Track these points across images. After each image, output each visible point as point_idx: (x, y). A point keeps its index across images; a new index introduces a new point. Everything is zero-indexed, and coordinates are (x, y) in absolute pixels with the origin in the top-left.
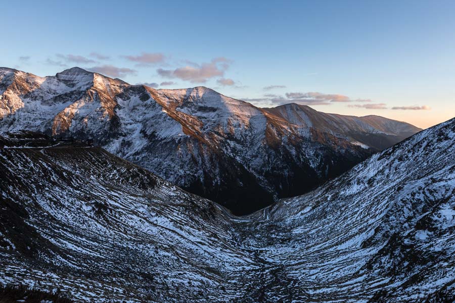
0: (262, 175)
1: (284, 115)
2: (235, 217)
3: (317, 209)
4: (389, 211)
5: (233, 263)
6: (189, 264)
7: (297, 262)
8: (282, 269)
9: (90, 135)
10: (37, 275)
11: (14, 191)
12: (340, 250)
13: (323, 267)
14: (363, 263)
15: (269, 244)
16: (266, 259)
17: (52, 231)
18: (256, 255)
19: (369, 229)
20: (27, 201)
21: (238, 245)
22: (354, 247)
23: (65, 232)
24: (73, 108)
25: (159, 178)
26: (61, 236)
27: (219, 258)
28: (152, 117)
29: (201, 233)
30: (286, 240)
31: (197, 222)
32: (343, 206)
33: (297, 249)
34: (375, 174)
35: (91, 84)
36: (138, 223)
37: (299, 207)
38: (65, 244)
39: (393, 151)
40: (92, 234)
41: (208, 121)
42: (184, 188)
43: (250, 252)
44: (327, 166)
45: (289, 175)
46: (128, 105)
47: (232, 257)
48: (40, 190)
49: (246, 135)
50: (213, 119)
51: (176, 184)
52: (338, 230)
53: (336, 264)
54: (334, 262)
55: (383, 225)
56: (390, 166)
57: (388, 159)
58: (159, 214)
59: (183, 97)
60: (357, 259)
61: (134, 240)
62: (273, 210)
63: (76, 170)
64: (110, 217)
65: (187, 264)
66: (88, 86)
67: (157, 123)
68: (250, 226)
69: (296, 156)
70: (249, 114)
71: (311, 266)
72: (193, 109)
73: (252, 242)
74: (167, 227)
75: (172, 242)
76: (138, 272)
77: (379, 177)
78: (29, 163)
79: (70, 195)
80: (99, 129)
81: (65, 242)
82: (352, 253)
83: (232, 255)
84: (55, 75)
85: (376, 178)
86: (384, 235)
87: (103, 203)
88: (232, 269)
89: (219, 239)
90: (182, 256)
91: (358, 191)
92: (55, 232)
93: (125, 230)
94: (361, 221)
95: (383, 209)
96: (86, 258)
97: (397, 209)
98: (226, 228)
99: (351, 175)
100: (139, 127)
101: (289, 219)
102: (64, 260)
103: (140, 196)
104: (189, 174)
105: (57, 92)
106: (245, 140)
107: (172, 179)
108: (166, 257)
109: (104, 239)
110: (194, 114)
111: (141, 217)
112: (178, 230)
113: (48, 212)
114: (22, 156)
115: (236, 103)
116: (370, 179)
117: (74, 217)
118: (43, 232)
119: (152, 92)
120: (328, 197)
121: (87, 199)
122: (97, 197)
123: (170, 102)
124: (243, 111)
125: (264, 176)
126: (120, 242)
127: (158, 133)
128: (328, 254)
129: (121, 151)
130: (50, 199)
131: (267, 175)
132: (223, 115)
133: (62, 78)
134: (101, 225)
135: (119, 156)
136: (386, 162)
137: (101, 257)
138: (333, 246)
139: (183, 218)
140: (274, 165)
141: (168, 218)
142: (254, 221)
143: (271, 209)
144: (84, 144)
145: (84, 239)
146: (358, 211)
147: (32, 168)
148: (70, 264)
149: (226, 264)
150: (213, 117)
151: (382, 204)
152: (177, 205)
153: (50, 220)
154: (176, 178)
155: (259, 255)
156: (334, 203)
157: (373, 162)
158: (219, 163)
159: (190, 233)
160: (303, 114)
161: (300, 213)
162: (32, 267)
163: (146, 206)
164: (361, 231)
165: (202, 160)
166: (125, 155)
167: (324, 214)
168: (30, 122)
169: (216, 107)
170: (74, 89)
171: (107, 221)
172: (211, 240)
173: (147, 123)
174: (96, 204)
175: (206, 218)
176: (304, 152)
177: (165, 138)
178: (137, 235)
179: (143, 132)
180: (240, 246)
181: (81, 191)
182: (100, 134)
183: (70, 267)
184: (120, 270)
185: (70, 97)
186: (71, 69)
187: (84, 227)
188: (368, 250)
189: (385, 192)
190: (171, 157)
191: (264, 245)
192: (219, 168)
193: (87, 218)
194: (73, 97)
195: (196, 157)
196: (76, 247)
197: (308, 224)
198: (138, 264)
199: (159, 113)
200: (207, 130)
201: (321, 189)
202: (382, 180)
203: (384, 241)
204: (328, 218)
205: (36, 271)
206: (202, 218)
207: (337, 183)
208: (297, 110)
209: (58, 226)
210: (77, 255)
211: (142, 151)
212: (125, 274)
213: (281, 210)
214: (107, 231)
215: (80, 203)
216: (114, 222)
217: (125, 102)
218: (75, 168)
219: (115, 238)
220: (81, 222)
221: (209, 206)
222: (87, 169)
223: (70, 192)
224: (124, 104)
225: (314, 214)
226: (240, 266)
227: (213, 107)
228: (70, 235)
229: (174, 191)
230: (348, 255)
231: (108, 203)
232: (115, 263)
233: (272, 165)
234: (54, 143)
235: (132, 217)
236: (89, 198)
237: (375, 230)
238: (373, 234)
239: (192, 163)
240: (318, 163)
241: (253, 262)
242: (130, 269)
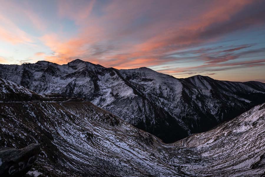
0: (180, 119)
1: (193, 82)
2: (165, 144)
3: (217, 141)
5: (165, 173)
6: (139, 172)
9: (84, 95)
10: (58, 173)
11: (47, 125)
12: (236, 169)
15: (187, 163)
16: (185, 172)
17: (65, 148)
18: (179, 168)
19: (256, 156)
20: (53, 131)
21: (167, 161)
22: (246, 168)
23: (71, 149)
24: (76, 81)
25: (121, 119)
26: (69, 151)
27: (156, 169)
28: (117, 85)
29: (145, 153)
30: (198, 160)
31: (142, 146)
32: (236, 140)
33: (206, 167)
34: (257, 119)
35: (85, 68)
36: (109, 145)
37: (205, 140)
38: (71, 156)
40: (85, 151)
41: (148, 87)
42: (134, 126)
43: (175, 166)
44: (222, 114)
45: (197, 119)
46: (104, 78)
47: (164, 169)
48: (59, 125)
49: (170, 95)
50: (151, 86)
51: (130, 123)
52: (233, 156)
58: (121, 140)
59: (133, 73)
61: (108, 155)
62: (188, 141)
64: (95, 142)
65: (137, 172)
66: (83, 69)
67: (119, 88)
68: (174, 150)
69: (201, 108)
70: (172, 82)
72: (139, 80)
73: (176, 160)
74: (125, 149)
75: (128, 157)
76: (110, 175)
77: (260, 121)
78: (54, 110)
79: (74, 128)
80: (89, 92)
81: (71, 154)
82: (244, 171)
83: (164, 168)
84: (67, 64)
85: (258, 122)
87: (91, 133)
89: (156, 157)
90: (135, 167)
91: (245, 130)
92: (66, 149)
93: (102, 150)
94: (250, 150)
96: (82, 164)
98: (160, 151)
99: (240, 120)
100: (110, 90)
101: (199, 147)
102: (71, 165)
103: (110, 130)
104: (137, 118)
105: (68, 72)
106: (170, 98)
107: (127, 120)
109: (91, 154)
110: (139, 83)
111: (111, 142)
112: (132, 151)
113: (63, 137)
114: (51, 106)
115: (164, 76)
116: (254, 123)
117: (76, 140)
118: (60, 148)
120: (224, 133)
122: (88, 130)
123: (126, 76)
124: (168, 81)
126: (100, 156)
127: (120, 94)
128: (227, 172)
129: (99, 104)
130: (64, 130)
131: (183, 119)
132: (156, 83)
133: (71, 65)
134: (90, 146)
135: (99, 107)
137: (90, 164)
138: (230, 166)
139: (134, 144)
140: (188, 112)
141: (126, 143)
142: (176, 147)
143: (187, 140)
144: (81, 100)
145: (81, 154)
146: (247, 143)
147: (56, 113)
148: (74, 168)
149: (161, 174)
150: (150, 84)
152: (131, 136)
153: (64, 142)
154: (130, 120)
155: (181, 169)
156: (229, 137)
157: (255, 111)
158: (155, 111)
159: (138, 153)
160: (205, 81)
161: (206, 143)
162: (55, 168)
163: (114, 135)
164: (250, 157)
165: (145, 109)
166: (102, 106)
167: (223, 145)
168: (55, 88)
169: (152, 78)
170: (76, 71)
171: (93, 143)
172: (151, 158)
173: (114, 88)
174: (87, 133)
175: (147, 144)
176: (207, 104)
177: (123, 97)
178: (109, 152)
179: (111, 93)
180: (168, 162)
181: (80, 126)
182: (89, 94)
183: (74, 169)
184: (100, 173)
185: (74, 75)
186: (75, 60)
187: (81, 146)
188: (256, 170)
190: (127, 107)
191: (184, 163)
192: (155, 114)
193: (82, 142)
194: (76, 75)
195: (141, 107)
196: (77, 158)
197: (212, 151)
198: (110, 170)
199: (120, 83)
200: (147, 92)
201: (220, 128)
202: (263, 123)
204: (226, 147)
205: (57, 170)
206: (146, 144)
207: (231, 125)
209: (68, 145)
210: (77, 162)
211: (111, 104)
212: (103, 176)
213: (194, 141)
214: (93, 149)
215: (79, 133)
216: (97, 144)
217: (102, 77)
218: (77, 113)
219: (97, 154)
220: (80, 144)
221: (149, 137)
222: (83, 114)
223: (74, 126)
224: (101, 78)
225: (215, 144)
226: (169, 175)
227: (150, 78)
228: (74, 151)
229: (129, 127)
230: (242, 173)
231: (93, 133)
232: (97, 169)
233: (186, 112)
234: (67, 99)
235: (106, 141)
236: (84, 130)
237: (260, 157)
238: (259, 160)
239: (138, 111)
240: (216, 112)
241: (177, 173)
242: (105, 173)
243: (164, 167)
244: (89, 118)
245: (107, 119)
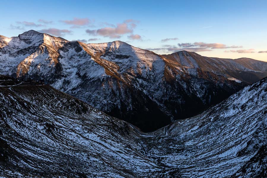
0: (162, 103)
1: (178, 60)
2: (143, 133)
3: (203, 127)
4: (258, 129)
5: (142, 167)
7: (189, 166)
8: (177, 171)
9: (42, 76)
10: (8, 174)
12: (221, 158)
13: (209, 170)
14: (238, 167)
15: (168, 153)
16: (166, 164)
17: (17, 143)
18: (159, 160)
19: (243, 142)
21: (146, 153)
22: (232, 156)
23: (26, 144)
24: (30, 58)
25: (90, 106)
26: (24, 147)
27: (132, 162)
28: (84, 64)
29: (119, 144)
30: (180, 150)
31: (116, 137)
32: (223, 125)
33: (189, 157)
34: (246, 101)
35: (42, 41)
36: (75, 138)
37: (190, 126)
38: (26, 152)
39: (260, 84)
40: (44, 146)
41: (123, 65)
42: (107, 113)
43: (154, 158)
44: (210, 96)
45: (181, 102)
46: (67, 55)
47: (142, 162)
48: (9, 115)
49: (150, 75)
50: (126, 64)
51: (101, 110)
52: (219, 143)
53: (218, 168)
54: (216, 167)
55: (253, 139)
56: (258, 95)
57: (257, 90)
58: (90, 131)
59: (105, 49)
60: (234, 165)
61: (73, 150)
63: (33, 101)
64: (56, 134)
65: (110, 167)
66: (40, 43)
67: (87, 67)
68: (154, 140)
69: (187, 89)
70: (152, 60)
71: (199, 169)
72: (112, 57)
73: (156, 151)
74: (95, 141)
75: (99, 151)
76: (76, 172)
77: (249, 104)
78: (2, 97)
79: (29, 118)
80: (48, 72)
82: (230, 160)
83: (142, 161)
84: (18, 36)
85: (247, 104)
86: (254, 147)
87: (51, 124)
88: (141, 170)
89: (132, 149)
90: (107, 161)
91: (233, 114)
92: (19, 144)
93: (66, 143)
94: (237, 136)
95: (253, 128)
96: (41, 162)
97: (264, 127)
98: (137, 141)
99: (228, 102)
100: (75, 70)
101: (182, 135)
102: (26, 163)
103: (76, 119)
104: (110, 103)
105: (19, 47)
106: (150, 78)
107: (98, 106)
108: (95, 162)
109: (52, 149)
110: (113, 61)
111: (77, 134)
112: (103, 143)
113: (14, 130)
115: (142, 52)
116: (243, 106)
117: (32, 134)
118: (12, 144)
119: (83, 46)
120: (211, 118)
121: (40, 121)
122: (47, 120)
123: (96, 52)
124: (147, 58)
125: (164, 104)
126: (63, 151)
127: (88, 74)
128: (212, 161)
129: (63, 87)
130: (16, 121)
131: (166, 103)
132: (133, 61)
133: (22, 38)
134: (50, 140)
135: (62, 91)
136: (255, 93)
137: (51, 161)
138: (215, 155)
139: (106, 134)
140: (171, 95)
141: (96, 134)
142: (157, 136)
143: (169, 128)
144: (38, 83)
145: (39, 149)
146: (234, 129)
147: (3, 100)
148: (30, 166)
149: (138, 167)
150: (126, 62)
151: (253, 123)
152: (102, 125)
153: (16, 136)
154: (101, 106)
155: (161, 161)
156: (216, 123)
157: (244, 92)
158: (132, 95)
159: (111, 145)
160: (192, 58)
161: (190, 130)
162: (4, 168)
163: (81, 125)
164: (236, 144)
165: (119, 93)
166: (66, 90)
167: (208, 131)
168: (2, 68)
169: (128, 55)
170: (30, 45)
171: (55, 136)
172: (126, 150)
173: (81, 67)
174: (47, 124)
175: (122, 134)
176: (193, 86)
177: (93, 78)
178: (74, 146)
179: (78, 74)
180: (147, 154)
181: (37, 116)
182: (49, 76)
183: (30, 168)
184: (63, 171)
185: (28, 51)
186: (28, 31)
187: (39, 140)
188: (242, 158)
189: (254, 115)
190: (98, 91)
191: (164, 153)
192: (132, 98)
193: (40, 134)
194: (30, 50)
195: (115, 91)
196: (34, 155)
197: (196, 139)
198: (76, 167)
199: (89, 61)
200: (122, 71)
201: (206, 113)
202: (252, 106)
203: (255, 151)
204: (211, 134)
205: (7, 171)
206: (120, 134)
207: (218, 109)
208: (187, 55)
209: (21, 139)
210: (34, 160)
211: (78, 87)
212: (67, 174)
213: (176, 128)
214: (55, 143)
215: (36, 124)
216: (59, 137)
217: (65, 53)
218: (32, 100)
219: (60, 148)
220: (37, 137)
221: (125, 126)
222: (40, 101)
223: (29, 116)
224: (64, 55)
225: (201, 131)
226: (147, 169)
227: (126, 55)
228: (29, 146)
229: (100, 115)
230: (227, 162)
231: (55, 124)
232: (60, 166)
233: (169, 96)
234: (18, 83)
235: (71, 133)
236: (42, 120)
237: (247, 143)
238: (246, 146)
239: (112, 95)
240: (203, 94)
241: (157, 166)
242: (71, 170)
243: (141, 159)
244: (48, 105)
245: (72, 105)
